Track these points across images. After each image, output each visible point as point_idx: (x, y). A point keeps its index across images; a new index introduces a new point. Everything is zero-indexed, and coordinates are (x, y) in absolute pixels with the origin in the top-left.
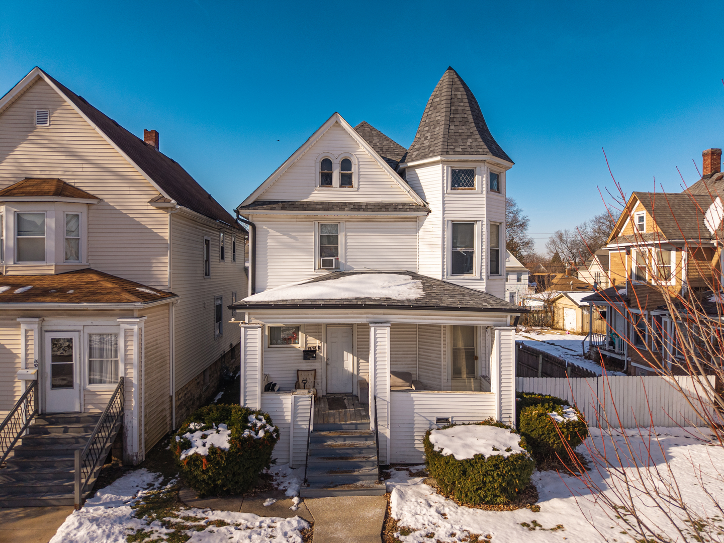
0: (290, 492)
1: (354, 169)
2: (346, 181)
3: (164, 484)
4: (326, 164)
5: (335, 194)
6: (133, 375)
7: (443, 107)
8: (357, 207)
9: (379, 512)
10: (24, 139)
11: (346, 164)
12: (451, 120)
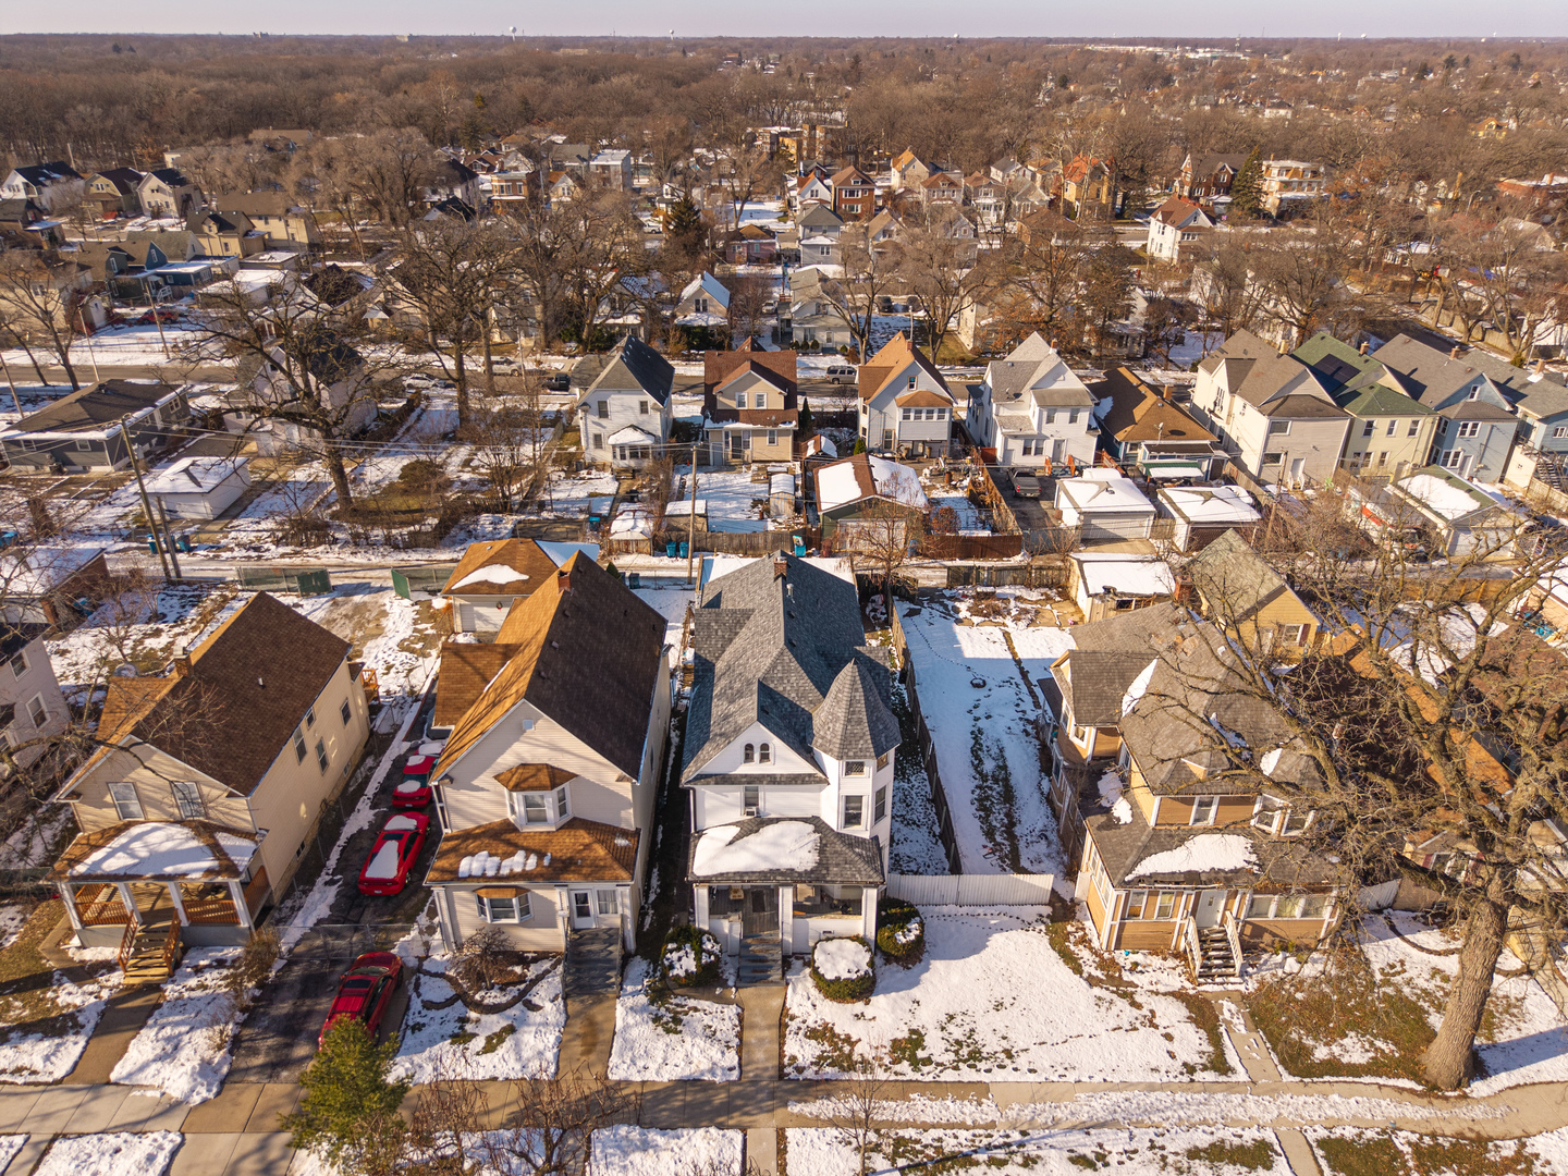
0: (730, 983)
1: (771, 751)
2: (765, 757)
3: (655, 971)
4: (749, 747)
5: (755, 768)
6: (628, 912)
7: (844, 704)
8: (773, 780)
9: (780, 1001)
10: (517, 740)
11: (765, 747)
12: (849, 721)
